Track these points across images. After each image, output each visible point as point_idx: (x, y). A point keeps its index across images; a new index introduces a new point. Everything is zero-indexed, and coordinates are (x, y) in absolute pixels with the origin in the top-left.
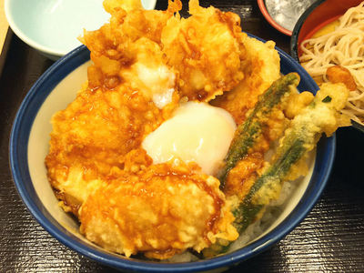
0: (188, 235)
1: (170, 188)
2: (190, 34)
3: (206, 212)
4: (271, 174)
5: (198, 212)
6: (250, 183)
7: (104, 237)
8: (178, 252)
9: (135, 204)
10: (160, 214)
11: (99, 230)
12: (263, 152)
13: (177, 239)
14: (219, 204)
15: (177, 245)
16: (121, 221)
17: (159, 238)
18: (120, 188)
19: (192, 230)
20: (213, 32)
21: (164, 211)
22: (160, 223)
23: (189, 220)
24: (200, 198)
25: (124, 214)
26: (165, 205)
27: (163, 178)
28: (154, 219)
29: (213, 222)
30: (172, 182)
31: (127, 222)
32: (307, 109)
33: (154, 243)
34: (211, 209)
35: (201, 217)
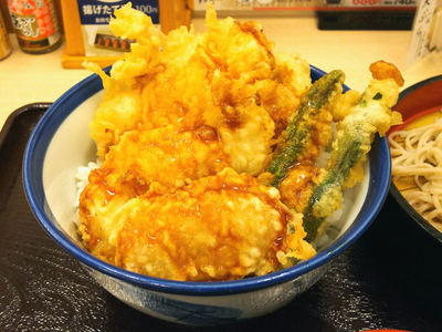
0: (250, 258)
1: (230, 204)
2: (211, 47)
3: (271, 228)
4: (330, 181)
5: (262, 230)
6: (308, 193)
7: (149, 268)
8: (238, 277)
9: (187, 225)
10: (219, 235)
11: (142, 259)
12: (312, 158)
13: (238, 264)
15: (238, 271)
16: (172, 247)
17: (216, 264)
18: (169, 205)
19: (255, 252)
20: (238, 43)
21: (224, 231)
22: (220, 245)
23: (254, 240)
24: (264, 213)
25: (174, 237)
26: (225, 223)
27: (218, 191)
28: (212, 241)
29: (279, 241)
30: (229, 195)
31: (178, 247)
32: (358, 108)
33: (211, 271)
34: (278, 226)
35: (266, 236)
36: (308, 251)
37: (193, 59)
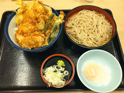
0: (40, 45)
1: (36, 38)
2: (34, 7)
3: (43, 41)
5: (41, 41)
7: (25, 47)
8: (39, 47)
9: (30, 41)
10: (35, 42)
11: (24, 46)
12: (51, 28)
13: (38, 46)
14: (45, 39)
15: (39, 46)
16: (28, 44)
17: (35, 46)
18: (27, 38)
19: (41, 44)
20: (39, 6)
21: (36, 42)
22: (35, 44)
23: (40, 42)
24: (42, 39)
26: (36, 40)
27: (34, 35)
28: (34, 43)
29: (44, 42)
30: (36, 36)
31: (29, 44)
33: (35, 47)
34: (44, 40)
35: (42, 42)
36: (47, 44)
37: (31, 9)
